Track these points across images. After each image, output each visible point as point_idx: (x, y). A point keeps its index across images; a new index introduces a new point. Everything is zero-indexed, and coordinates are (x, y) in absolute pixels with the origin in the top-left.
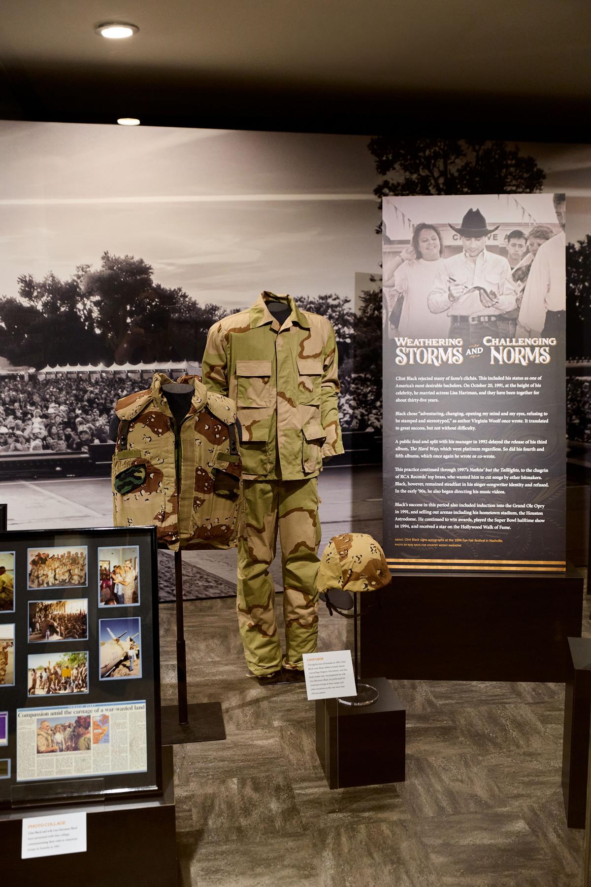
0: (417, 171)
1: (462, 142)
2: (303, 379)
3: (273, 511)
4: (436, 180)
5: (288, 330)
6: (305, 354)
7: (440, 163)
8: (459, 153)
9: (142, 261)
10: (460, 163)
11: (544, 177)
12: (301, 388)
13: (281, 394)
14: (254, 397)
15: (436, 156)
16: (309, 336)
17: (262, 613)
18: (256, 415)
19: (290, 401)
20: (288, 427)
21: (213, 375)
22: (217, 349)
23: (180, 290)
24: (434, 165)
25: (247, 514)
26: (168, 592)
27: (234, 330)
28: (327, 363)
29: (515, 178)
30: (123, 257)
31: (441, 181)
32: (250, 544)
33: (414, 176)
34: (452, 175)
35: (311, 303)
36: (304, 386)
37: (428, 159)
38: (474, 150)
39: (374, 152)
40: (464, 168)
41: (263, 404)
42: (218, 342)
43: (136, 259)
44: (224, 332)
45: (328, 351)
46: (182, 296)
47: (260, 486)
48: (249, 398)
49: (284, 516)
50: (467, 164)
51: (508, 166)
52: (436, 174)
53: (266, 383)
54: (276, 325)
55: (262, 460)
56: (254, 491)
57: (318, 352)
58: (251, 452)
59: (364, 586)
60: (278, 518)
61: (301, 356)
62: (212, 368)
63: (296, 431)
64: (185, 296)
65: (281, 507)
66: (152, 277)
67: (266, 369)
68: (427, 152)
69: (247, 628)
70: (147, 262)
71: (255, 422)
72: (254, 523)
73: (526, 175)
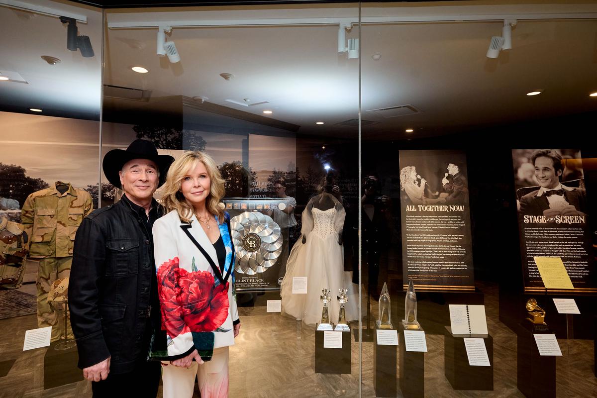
0: (154, 138)
1: (173, 130)
2: (71, 216)
3: (55, 270)
4: (162, 142)
5: (66, 196)
6: (73, 206)
7: (164, 136)
8: (172, 133)
9: (20, 167)
10: (172, 136)
11: (206, 143)
12: (70, 219)
13: (59, 222)
14: (46, 224)
15: (162, 134)
16: (77, 199)
17: (48, 315)
18: (46, 231)
19: (64, 225)
20: (62, 235)
21: (27, 215)
22: (30, 204)
23: (40, 179)
24: (161, 137)
25: (41, 273)
26: (25, 311)
27: (38, 196)
28: (86, 209)
29: (194, 143)
30: (9, 165)
31: (164, 142)
32: (42, 285)
33: (153, 140)
34: (169, 141)
35: (106, 185)
36: (72, 219)
37: (159, 134)
38: (178, 132)
39: (135, 130)
40: (174, 138)
41: (50, 226)
42: (30, 201)
43: (17, 166)
44: (33, 197)
45: (87, 204)
46: (41, 182)
47: (47, 260)
48: (43, 224)
49: (60, 272)
50: (175, 137)
51: (191, 139)
52: (162, 140)
53: (52, 218)
54: (59, 194)
55: (48, 249)
56: (44, 262)
57: (81, 205)
58: (43, 246)
59: (63, 299)
60: (58, 273)
61: (71, 207)
62: (27, 212)
63: (66, 237)
64: (42, 182)
65: (59, 268)
66: (25, 174)
67: (52, 212)
68: (158, 132)
69: (41, 323)
70: (23, 167)
71: (45, 234)
72: (44, 276)
73: (199, 142)
